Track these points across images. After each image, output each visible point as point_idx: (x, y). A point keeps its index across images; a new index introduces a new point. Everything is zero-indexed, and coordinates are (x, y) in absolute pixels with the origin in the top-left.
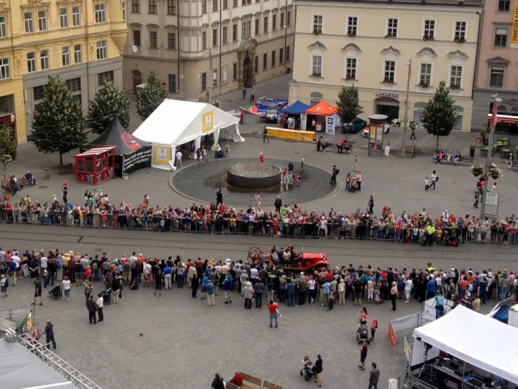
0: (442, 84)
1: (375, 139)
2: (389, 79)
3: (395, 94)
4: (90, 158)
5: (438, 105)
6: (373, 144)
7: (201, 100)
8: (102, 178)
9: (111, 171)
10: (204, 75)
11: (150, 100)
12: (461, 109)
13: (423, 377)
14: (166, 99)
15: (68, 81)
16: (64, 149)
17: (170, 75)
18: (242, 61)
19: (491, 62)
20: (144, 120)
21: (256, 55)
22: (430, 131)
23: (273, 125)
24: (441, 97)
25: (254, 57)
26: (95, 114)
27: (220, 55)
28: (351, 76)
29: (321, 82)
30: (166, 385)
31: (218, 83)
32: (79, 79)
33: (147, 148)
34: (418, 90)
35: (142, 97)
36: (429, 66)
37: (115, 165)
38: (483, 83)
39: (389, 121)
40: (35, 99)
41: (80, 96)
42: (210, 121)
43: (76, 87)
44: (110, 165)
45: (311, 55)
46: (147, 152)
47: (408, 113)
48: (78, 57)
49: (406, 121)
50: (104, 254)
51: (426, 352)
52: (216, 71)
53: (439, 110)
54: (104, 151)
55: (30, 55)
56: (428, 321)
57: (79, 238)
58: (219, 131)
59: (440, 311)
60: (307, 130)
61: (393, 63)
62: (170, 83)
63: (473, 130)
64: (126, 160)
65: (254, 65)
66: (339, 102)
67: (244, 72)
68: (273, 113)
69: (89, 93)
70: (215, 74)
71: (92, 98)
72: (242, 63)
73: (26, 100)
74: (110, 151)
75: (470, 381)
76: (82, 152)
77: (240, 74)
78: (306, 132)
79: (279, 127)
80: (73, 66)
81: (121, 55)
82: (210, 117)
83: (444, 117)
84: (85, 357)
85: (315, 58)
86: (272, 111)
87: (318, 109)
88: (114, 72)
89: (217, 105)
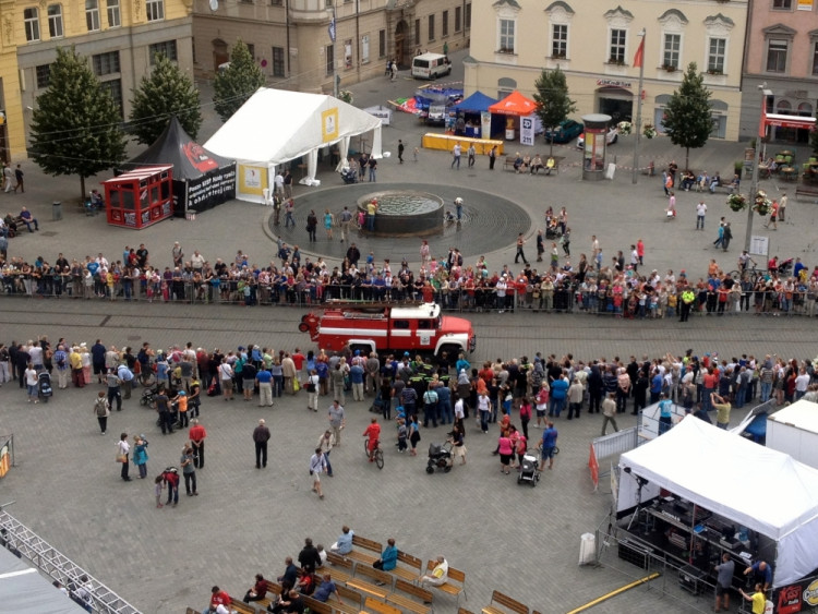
0: (693, 67)
1: (593, 153)
2: (617, 58)
3: (627, 81)
4: (129, 185)
5: (685, 101)
6: (590, 160)
7: (325, 91)
8: (151, 218)
9: (166, 207)
10: (330, 50)
11: (234, 90)
12: (725, 106)
13: (636, 528)
14: (261, 88)
15: (97, 57)
16: (87, 171)
17: (274, 48)
18: (394, 26)
19: (769, 33)
20: (225, 122)
21: (417, 17)
22: (675, 141)
23: (438, 129)
24: (691, 88)
25: (414, 19)
26: (141, 112)
27: (357, 17)
28: (559, 53)
29: (514, 61)
30: (228, 558)
31: (355, 63)
32: (116, 53)
33: (229, 168)
34: (662, 75)
35: (223, 86)
36: (677, 38)
37: (174, 197)
38: (757, 65)
39: (614, 123)
40: (40, 86)
41: (119, 81)
42: (333, 124)
43: (113, 67)
44: (165, 196)
45: (498, 19)
46: (230, 175)
47: (647, 113)
48: (113, 17)
49: (638, 125)
50: (145, 344)
51: (640, 490)
52: (349, 42)
53: (688, 108)
54: (153, 174)
55: (29, 13)
56: (646, 440)
57: (102, 319)
58: (348, 139)
59: (666, 424)
60: (492, 137)
61: (623, 33)
62: (275, 61)
63: (742, 139)
64: (191, 189)
65: (413, 33)
66: (538, 94)
67: (398, 44)
68: (439, 111)
69: (135, 74)
70: (348, 48)
71: (139, 85)
72: (394, 30)
73: (24, 88)
74: (164, 174)
75: (703, 533)
76: (117, 174)
77: (390, 47)
78: (489, 141)
79: (446, 133)
80: (106, 31)
81: (189, 15)
82: (333, 117)
83: (695, 119)
84: (97, 517)
85: (504, 23)
86: (437, 108)
87: (508, 104)
88: (178, 42)
89: (346, 99)
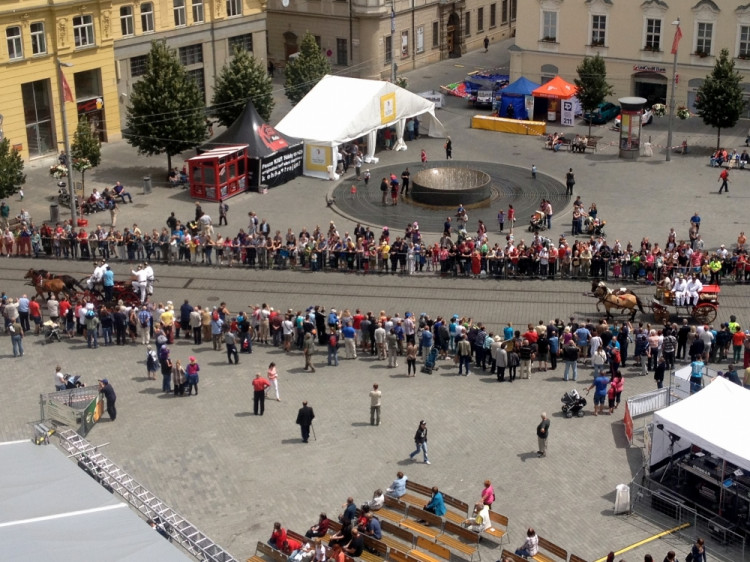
0: (725, 53)
1: (629, 133)
2: (653, 45)
3: (661, 66)
4: (211, 162)
5: (717, 85)
6: (626, 140)
7: (384, 78)
8: (229, 192)
9: (242, 181)
10: (389, 40)
11: (303, 77)
13: (668, 480)
14: (327, 76)
15: (183, 49)
16: (173, 150)
17: (338, 40)
18: (446, 18)
20: (294, 105)
21: (467, 10)
22: (707, 121)
23: (484, 112)
24: (722, 72)
25: (464, 12)
26: (222, 98)
27: (413, 11)
28: (598, 42)
29: (556, 49)
30: (295, 498)
31: (411, 51)
32: (200, 46)
33: (297, 147)
34: (694, 61)
35: (292, 74)
36: (710, 26)
37: (250, 172)
39: (648, 106)
40: (133, 75)
41: (202, 70)
42: (391, 107)
43: (196, 58)
44: (240, 172)
45: (541, 10)
46: (299, 153)
47: (681, 95)
48: (198, 14)
49: (672, 108)
50: (222, 304)
51: (672, 445)
52: (406, 33)
53: (720, 91)
54: (231, 152)
55: (124, 11)
56: (679, 399)
57: (185, 281)
58: (404, 122)
59: (696, 384)
60: (535, 119)
61: (658, 22)
62: (339, 51)
64: (265, 166)
65: (464, 24)
66: (579, 79)
67: (449, 34)
68: (487, 95)
69: (216, 65)
70: (405, 38)
71: (220, 73)
72: (446, 22)
73: (120, 77)
74: (241, 153)
75: (733, 487)
76: (199, 152)
77: (442, 38)
78: (532, 123)
79: (493, 115)
80: (191, 26)
81: (263, 10)
82: (391, 101)
83: (726, 100)
84: (179, 458)
85: (546, 14)
86: (485, 92)
87: (550, 88)
88: (254, 36)
89: (403, 84)
